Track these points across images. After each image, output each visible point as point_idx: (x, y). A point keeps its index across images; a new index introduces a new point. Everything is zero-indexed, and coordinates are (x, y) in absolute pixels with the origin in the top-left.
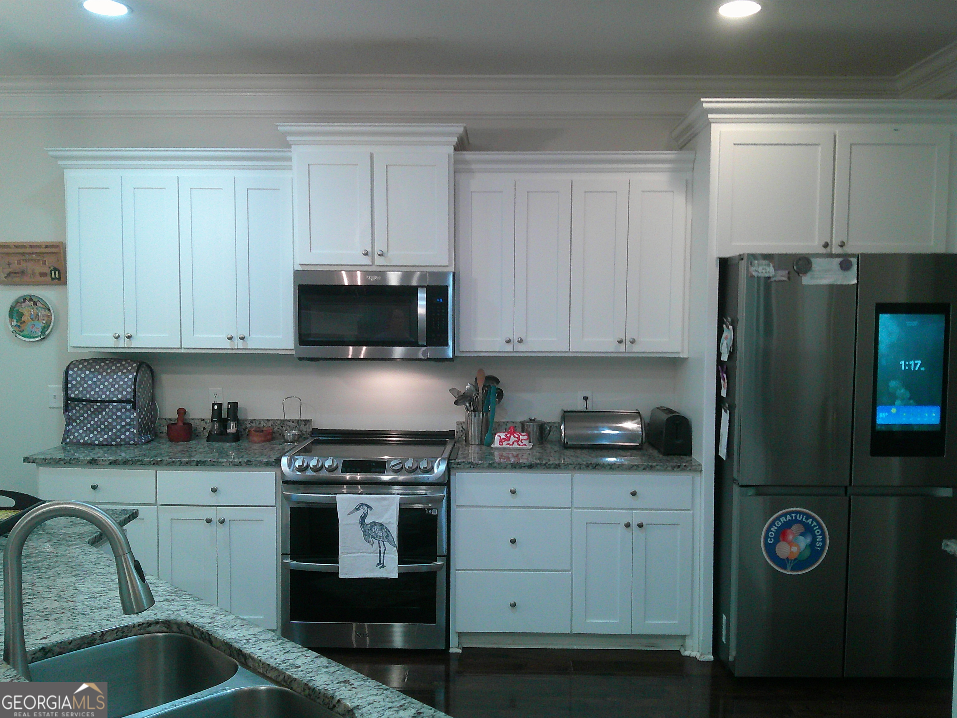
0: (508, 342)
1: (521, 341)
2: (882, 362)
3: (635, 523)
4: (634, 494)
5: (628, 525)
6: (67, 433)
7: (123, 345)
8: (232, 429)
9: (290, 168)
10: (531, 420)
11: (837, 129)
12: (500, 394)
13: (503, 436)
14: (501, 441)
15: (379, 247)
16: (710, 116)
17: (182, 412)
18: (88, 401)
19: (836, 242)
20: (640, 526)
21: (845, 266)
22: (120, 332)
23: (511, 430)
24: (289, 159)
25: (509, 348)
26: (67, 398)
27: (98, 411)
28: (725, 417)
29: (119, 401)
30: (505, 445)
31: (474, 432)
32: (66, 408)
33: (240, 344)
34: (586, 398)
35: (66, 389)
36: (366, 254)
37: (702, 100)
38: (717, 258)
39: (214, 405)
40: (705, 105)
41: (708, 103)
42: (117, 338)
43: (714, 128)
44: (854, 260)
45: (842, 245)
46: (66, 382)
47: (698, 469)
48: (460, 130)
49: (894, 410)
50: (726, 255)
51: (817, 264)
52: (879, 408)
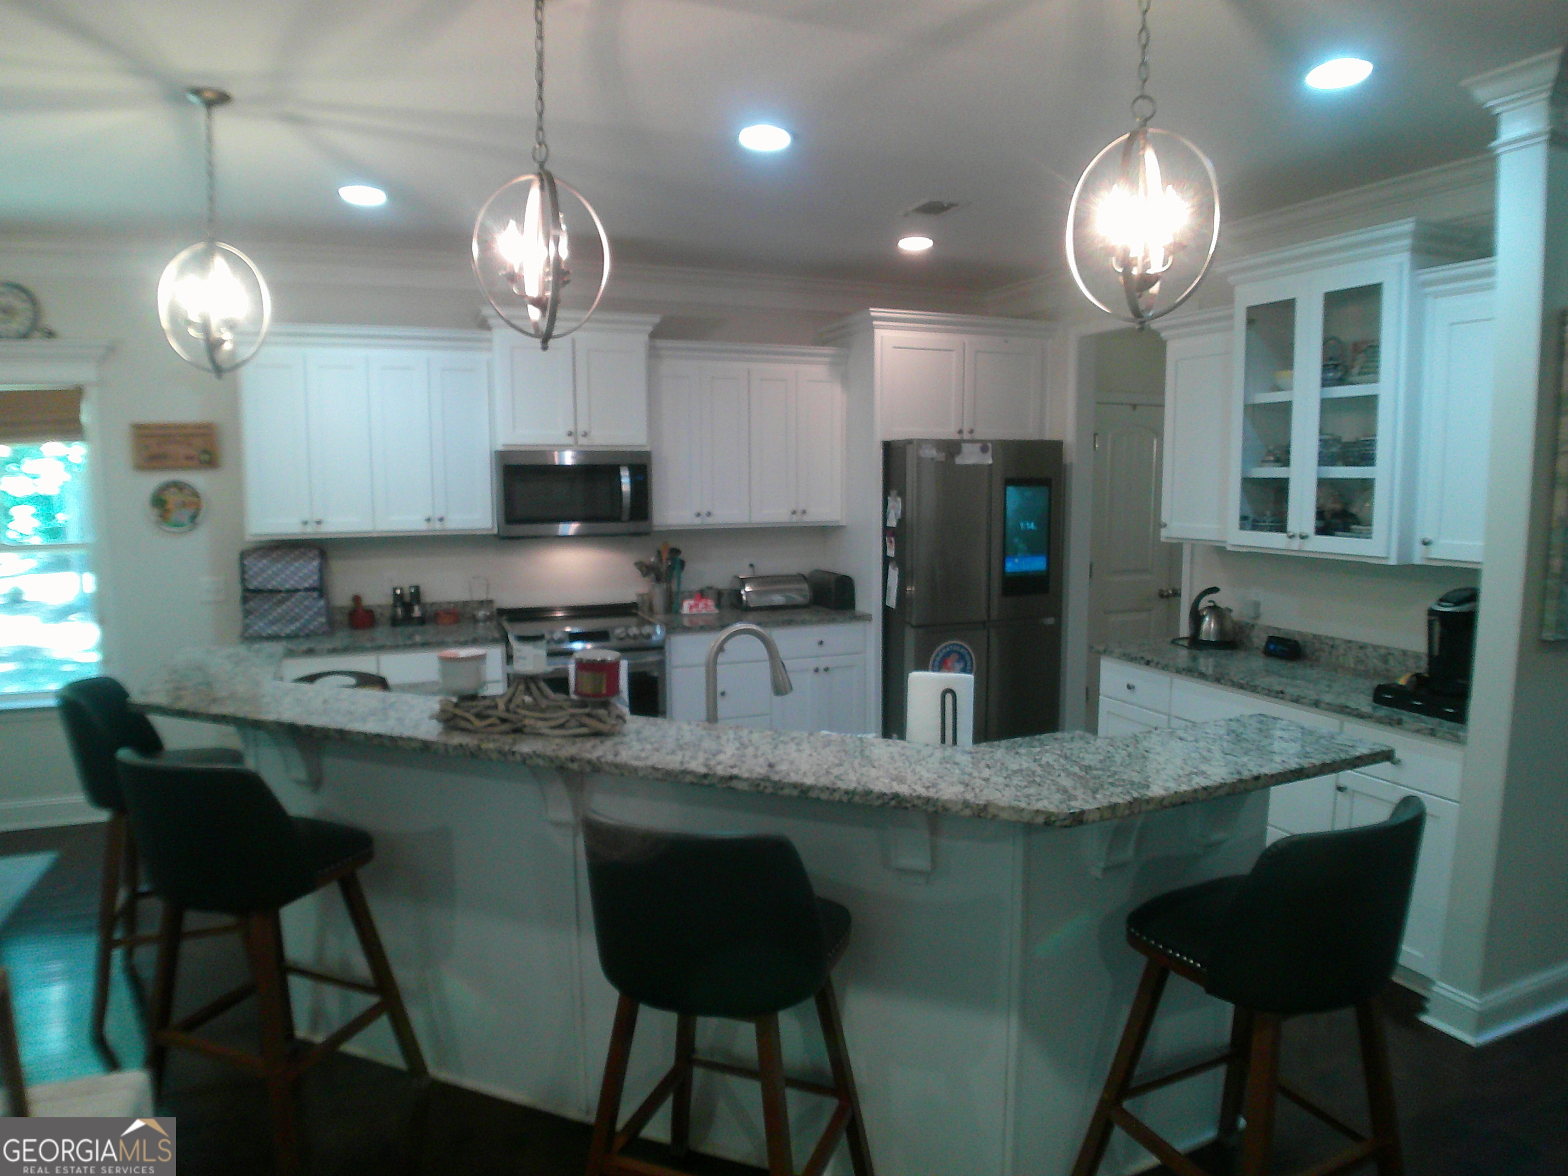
0: (698, 515)
1: (709, 514)
2: (1010, 524)
3: (821, 667)
4: (821, 643)
5: (817, 670)
6: (246, 627)
7: (311, 531)
8: (417, 612)
9: (489, 350)
10: (710, 588)
11: (966, 338)
12: (682, 564)
13: (692, 602)
14: (691, 607)
15: (582, 427)
16: (875, 323)
17: (357, 599)
18: (271, 591)
19: (966, 429)
20: (826, 670)
21: (984, 449)
22: (307, 517)
23: (702, 594)
24: (490, 341)
25: (698, 521)
26: (246, 590)
27: (281, 602)
28: (894, 574)
29: (307, 590)
30: (694, 611)
31: (659, 602)
32: (245, 600)
33: (438, 526)
34: (751, 565)
35: (243, 580)
36: (570, 434)
37: (871, 309)
38: (882, 442)
39: (395, 589)
40: (873, 314)
41: (875, 312)
42: (305, 523)
43: (877, 331)
44: (990, 445)
45: (971, 432)
46: (243, 572)
47: (866, 618)
48: (656, 319)
49: (1017, 560)
50: (889, 438)
51: (966, 448)
52: (1007, 559)
